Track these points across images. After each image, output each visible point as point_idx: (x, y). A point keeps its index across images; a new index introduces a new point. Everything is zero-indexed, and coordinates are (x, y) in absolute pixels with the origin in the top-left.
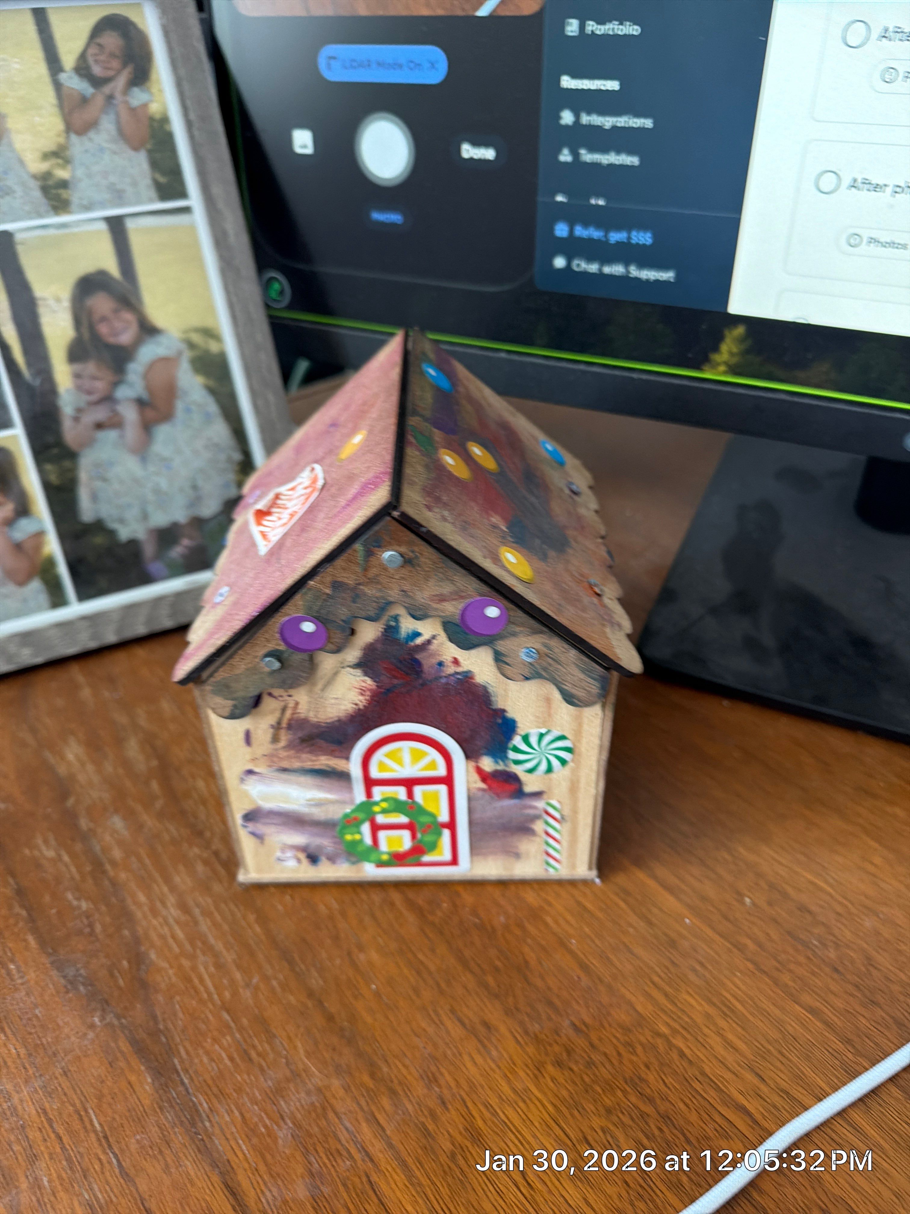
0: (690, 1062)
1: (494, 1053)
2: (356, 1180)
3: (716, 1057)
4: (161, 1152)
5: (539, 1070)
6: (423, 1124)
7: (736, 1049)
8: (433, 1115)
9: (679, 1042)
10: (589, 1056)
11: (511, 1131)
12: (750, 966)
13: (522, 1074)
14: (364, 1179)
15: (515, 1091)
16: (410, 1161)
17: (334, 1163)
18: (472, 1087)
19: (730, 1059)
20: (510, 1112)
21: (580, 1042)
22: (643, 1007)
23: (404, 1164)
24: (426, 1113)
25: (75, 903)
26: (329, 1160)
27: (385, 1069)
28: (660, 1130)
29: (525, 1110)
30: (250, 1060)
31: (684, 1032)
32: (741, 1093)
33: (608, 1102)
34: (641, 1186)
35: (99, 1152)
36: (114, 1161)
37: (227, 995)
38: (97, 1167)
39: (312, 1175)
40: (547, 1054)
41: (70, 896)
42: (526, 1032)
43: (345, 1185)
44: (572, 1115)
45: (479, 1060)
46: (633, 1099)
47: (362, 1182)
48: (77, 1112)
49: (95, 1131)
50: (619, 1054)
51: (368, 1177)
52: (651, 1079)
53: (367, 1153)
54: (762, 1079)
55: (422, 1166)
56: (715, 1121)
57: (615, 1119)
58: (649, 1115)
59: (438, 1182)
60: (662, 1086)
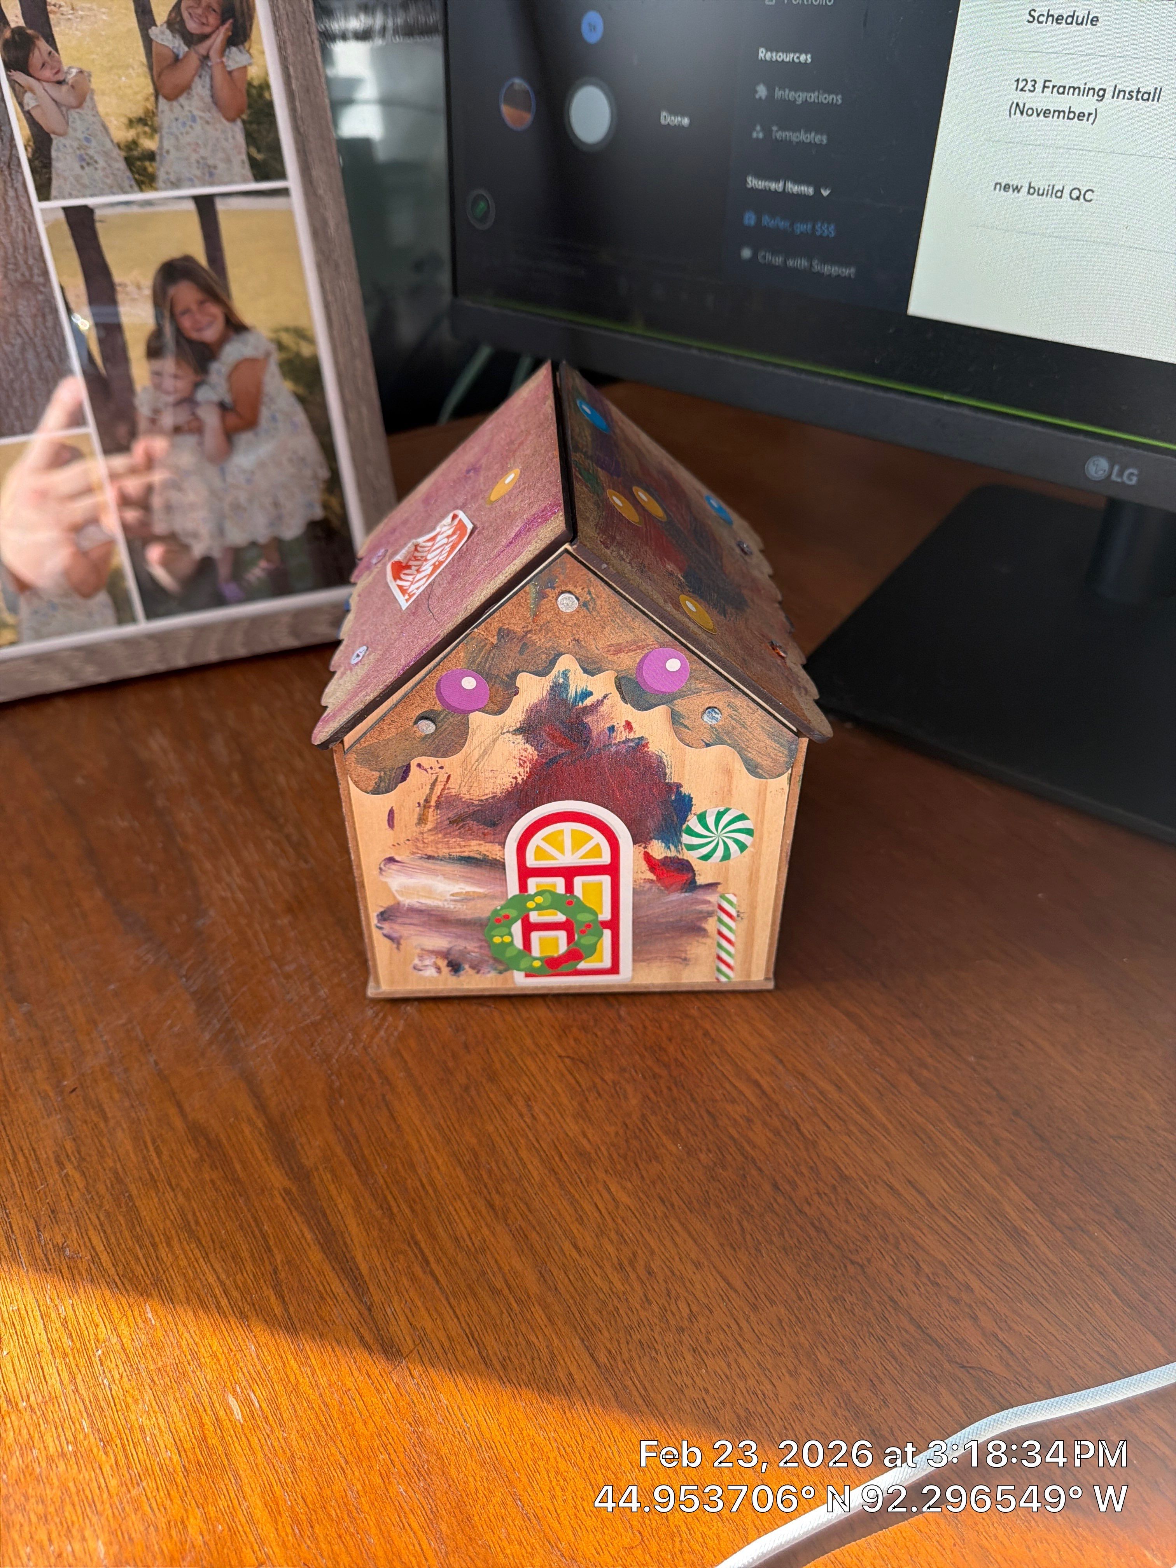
0: (713, 1040)
2: (373, 1097)
3: (740, 1040)
5: (564, 1031)
6: (445, 1063)
7: (761, 1035)
8: (454, 1056)
10: (615, 1026)
11: (528, 1076)
13: (546, 1032)
14: (380, 1096)
15: (537, 1045)
16: (425, 1088)
17: (355, 1084)
18: (497, 1038)
19: (754, 1042)
20: (529, 1061)
23: (419, 1090)
24: (449, 1054)
25: (143, 866)
26: (350, 1080)
28: (670, 1089)
29: (543, 1060)
32: (757, 1070)
33: (624, 1063)
34: (640, 1130)
39: (331, 1089)
43: (361, 1100)
46: (650, 1062)
47: (377, 1098)
50: (645, 1027)
51: (384, 1096)
52: (671, 1049)
53: (387, 1079)
54: (781, 1061)
55: (436, 1092)
56: (725, 1088)
57: (627, 1075)
58: (661, 1077)
59: (448, 1107)
60: (679, 1056)
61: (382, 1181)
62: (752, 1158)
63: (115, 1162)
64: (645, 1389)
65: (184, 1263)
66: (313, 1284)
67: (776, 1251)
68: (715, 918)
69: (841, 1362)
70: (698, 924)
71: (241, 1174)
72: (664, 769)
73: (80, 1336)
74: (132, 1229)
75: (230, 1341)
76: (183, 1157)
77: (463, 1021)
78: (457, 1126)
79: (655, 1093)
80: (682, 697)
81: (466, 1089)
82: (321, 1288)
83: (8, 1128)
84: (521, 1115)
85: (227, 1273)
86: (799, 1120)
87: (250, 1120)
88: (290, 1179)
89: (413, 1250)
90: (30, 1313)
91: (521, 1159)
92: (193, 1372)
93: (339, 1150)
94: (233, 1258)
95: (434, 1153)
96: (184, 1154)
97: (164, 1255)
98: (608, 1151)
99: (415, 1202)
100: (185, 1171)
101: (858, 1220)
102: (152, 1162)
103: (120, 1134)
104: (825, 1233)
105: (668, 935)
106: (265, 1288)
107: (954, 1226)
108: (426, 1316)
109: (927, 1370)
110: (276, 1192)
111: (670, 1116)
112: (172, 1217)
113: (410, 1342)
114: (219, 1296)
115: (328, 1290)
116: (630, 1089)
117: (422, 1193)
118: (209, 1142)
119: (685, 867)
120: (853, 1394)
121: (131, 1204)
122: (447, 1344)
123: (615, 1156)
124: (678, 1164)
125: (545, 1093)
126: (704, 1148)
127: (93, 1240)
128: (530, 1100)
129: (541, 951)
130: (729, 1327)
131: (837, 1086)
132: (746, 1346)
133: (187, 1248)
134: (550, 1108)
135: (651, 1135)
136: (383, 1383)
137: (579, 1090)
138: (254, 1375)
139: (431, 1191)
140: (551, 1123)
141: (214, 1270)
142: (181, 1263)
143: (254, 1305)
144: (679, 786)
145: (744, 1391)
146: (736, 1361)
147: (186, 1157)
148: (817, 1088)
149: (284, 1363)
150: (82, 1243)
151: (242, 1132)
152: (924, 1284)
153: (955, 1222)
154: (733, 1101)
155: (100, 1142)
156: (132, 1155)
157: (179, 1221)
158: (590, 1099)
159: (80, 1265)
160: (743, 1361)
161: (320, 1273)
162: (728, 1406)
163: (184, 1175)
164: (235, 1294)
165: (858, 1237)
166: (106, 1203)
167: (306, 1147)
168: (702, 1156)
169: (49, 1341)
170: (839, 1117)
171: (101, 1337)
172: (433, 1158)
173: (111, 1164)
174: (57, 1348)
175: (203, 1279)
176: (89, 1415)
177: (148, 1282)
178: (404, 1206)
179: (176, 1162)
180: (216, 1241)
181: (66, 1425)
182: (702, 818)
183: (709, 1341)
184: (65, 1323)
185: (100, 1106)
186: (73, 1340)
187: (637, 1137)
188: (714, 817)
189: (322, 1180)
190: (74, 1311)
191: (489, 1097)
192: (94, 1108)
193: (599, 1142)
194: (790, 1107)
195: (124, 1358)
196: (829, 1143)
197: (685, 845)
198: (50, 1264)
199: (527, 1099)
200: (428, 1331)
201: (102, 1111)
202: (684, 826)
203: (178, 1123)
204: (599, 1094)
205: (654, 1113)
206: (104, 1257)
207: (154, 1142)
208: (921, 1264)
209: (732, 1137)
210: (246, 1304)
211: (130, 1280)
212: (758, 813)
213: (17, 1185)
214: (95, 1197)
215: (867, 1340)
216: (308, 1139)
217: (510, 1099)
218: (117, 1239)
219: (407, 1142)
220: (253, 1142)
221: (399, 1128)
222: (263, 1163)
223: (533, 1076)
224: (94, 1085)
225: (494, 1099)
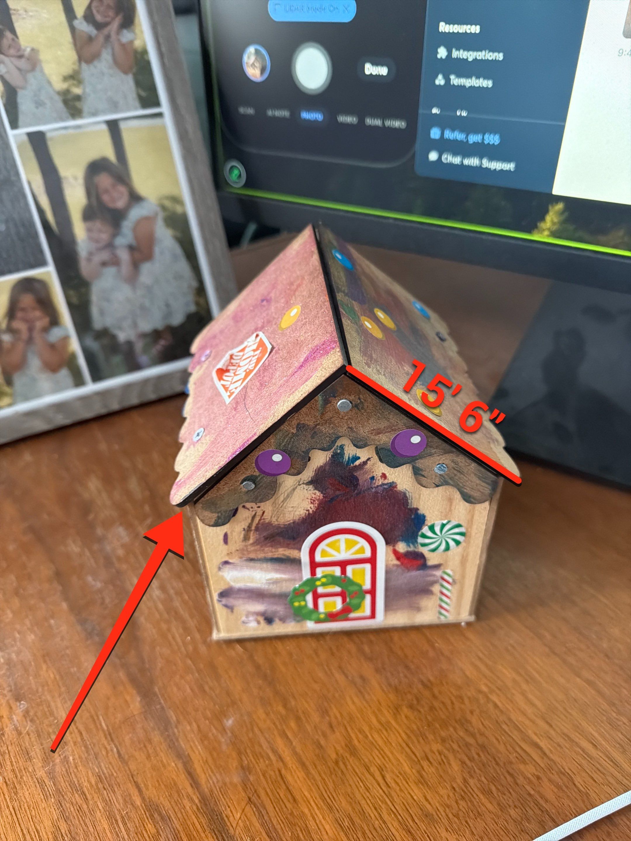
0: (502, 711)
1: (366, 696)
2: (272, 773)
3: (519, 709)
4: (145, 746)
5: (397, 709)
6: (318, 741)
7: (533, 705)
8: (325, 735)
9: (494, 698)
10: (431, 703)
11: (378, 750)
12: (547, 650)
13: (385, 712)
14: (277, 772)
15: (380, 722)
16: (307, 763)
17: (258, 761)
18: (351, 718)
19: (529, 711)
20: (376, 736)
21: (427, 693)
22: (470, 672)
23: (303, 765)
24: (320, 733)
25: (93, 583)
26: (254, 758)
27: (293, 703)
28: (478, 754)
29: (387, 736)
30: (204, 691)
31: (498, 691)
32: (536, 734)
33: (443, 734)
34: (463, 791)
35: (106, 743)
36: (115, 750)
37: (190, 648)
38: (104, 753)
39: (242, 767)
40: (403, 700)
41: (90, 579)
42: (390, 685)
43: (264, 775)
44: (419, 742)
45: (356, 700)
46: (461, 734)
47: (275, 774)
48: (92, 717)
49: (103, 730)
50: (452, 703)
51: (280, 771)
52: (474, 720)
53: (279, 756)
54: (551, 726)
55: (316, 767)
56: (516, 752)
57: (448, 746)
58: (471, 745)
59: (326, 779)
60: (481, 726)
76: (144, 832)
77: (326, 704)
78: (335, 796)
79: (469, 759)
81: (337, 763)
83: (18, 812)
84: (379, 785)
86: (572, 775)
87: (188, 796)
91: (384, 822)
93: (254, 820)
95: (323, 821)
98: (445, 812)
103: (98, 814)
111: (483, 779)
116: (451, 757)
118: (162, 818)
123: (450, 816)
124: (496, 821)
125: (393, 764)
126: (511, 803)
128: (382, 770)
134: (398, 777)
135: (473, 796)
137: (416, 760)
140: (401, 790)
147: (147, 832)
148: (580, 747)
151: (184, 807)
154: (524, 762)
155: (84, 821)
156: (109, 834)
158: (425, 768)
167: (231, 819)
168: (512, 812)
170: (599, 770)
187: (463, 798)
191: (354, 770)
192: (77, 791)
193: (437, 805)
194: (565, 764)
199: (381, 770)
201: (83, 793)
203: (138, 802)
204: (431, 763)
205: (472, 776)
207: (122, 817)
209: (529, 794)
216: (231, 812)
217: (368, 770)
219: (302, 812)
220: (194, 817)
221: (295, 800)
222: (203, 835)
223: (383, 750)
224: (75, 770)
225: (357, 771)
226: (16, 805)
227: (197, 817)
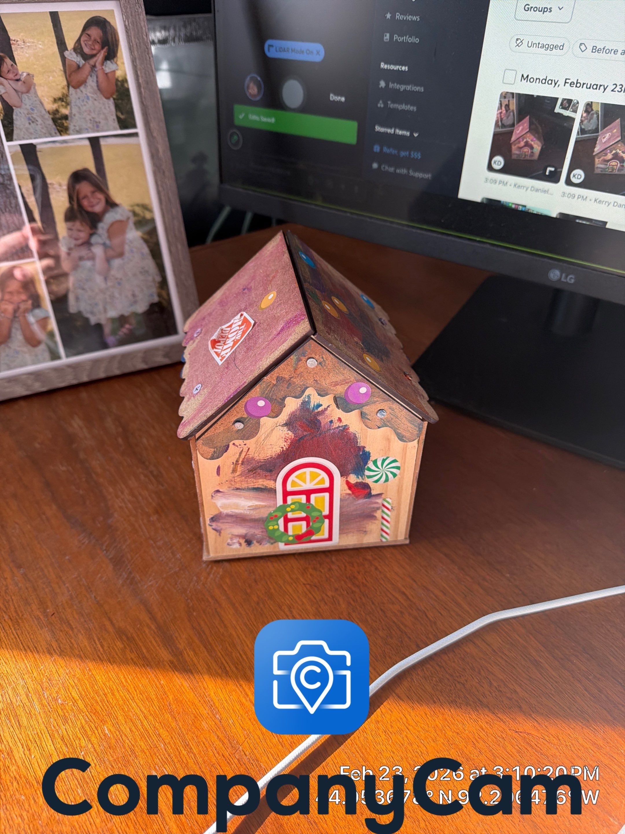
0: (380, 572)
2: (210, 610)
5: (304, 570)
6: (245, 590)
8: (250, 586)
10: (330, 567)
11: (288, 595)
15: (292, 579)
16: (237, 605)
17: (200, 603)
20: (288, 587)
23: (233, 605)
24: (247, 585)
25: (76, 490)
26: (198, 602)
28: (361, 598)
29: (295, 586)
32: (404, 586)
33: (337, 586)
35: (86, 594)
37: (152, 533)
39: (188, 607)
41: (74, 487)
43: (204, 612)
44: (319, 590)
46: (349, 585)
47: (213, 611)
50: (345, 566)
51: (216, 609)
52: (360, 577)
53: (216, 600)
54: (415, 581)
55: (243, 606)
56: (388, 597)
57: (339, 593)
58: (356, 592)
59: (250, 614)
60: (364, 581)
61: (219, 654)
62: (405, 632)
63: (79, 651)
64: (362, 753)
65: (121, 702)
66: (190, 710)
67: (421, 679)
68: (381, 510)
69: (458, 733)
70: (372, 514)
71: (147, 655)
72: (357, 440)
73: (72, 745)
74: (92, 687)
75: (150, 743)
76: (115, 647)
77: (253, 568)
78: (255, 623)
79: (354, 601)
80: (367, 405)
81: (258, 603)
82: (194, 712)
83: (20, 636)
85: (145, 707)
86: (426, 611)
87: (148, 626)
88: (172, 656)
89: (239, 689)
90: (44, 735)
92: (133, 760)
93: (196, 639)
94: (147, 699)
96: (116, 645)
97: (111, 700)
99: (238, 664)
100: (117, 654)
101: (459, 661)
102: (99, 651)
103: (80, 636)
104: (444, 668)
105: (357, 520)
106: (165, 714)
107: (506, 661)
108: (250, 723)
109: (500, 735)
110: (165, 663)
111: (362, 613)
112: (112, 679)
113: (243, 738)
114: (142, 719)
115: (198, 713)
116: (341, 600)
117: (241, 659)
118: (128, 638)
119: (366, 487)
120: (465, 749)
121: (90, 674)
122: (261, 737)
125: (298, 604)
126: (380, 628)
127: (73, 694)
129: (293, 532)
130: (401, 719)
131: (442, 592)
132: (410, 728)
133: (122, 695)
136: (231, 759)
137: (315, 601)
138: (164, 759)
139: (245, 658)
141: (138, 706)
142: (120, 703)
143: (160, 723)
144: (364, 447)
145: (412, 751)
146: (406, 736)
147: (117, 647)
148: (434, 594)
149: (179, 753)
150: (66, 695)
151: (144, 632)
152: (495, 692)
153: (507, 659)
154: (393, 603)
155: (70, 641)
156: (89, 649)
157: (117, 681)
158: (321, 606)
159: (67, 708)
160: (409, 735)
161: (193, 704)
162: (405, 760)
163: (116, 656)
164: (150, 718)
165: (459, 669)
166: (76, 673)
167: (179, 638)
168: (380, 633)
169: (55, 749)
170: (446, 608)
171: (83, 744)
172: (244, 641)
173: (78, 653)
174: (60, 752)
175: (133, 711)
176: (81, 787)
177: (104, 714)
178: (232, 666)
179: (112, 650)
180: (137, 691)
181: (70, 793)
182: (375, 462)
183: (392, 726)
184: (63, 739)
185: (68, 622)
186: (68, 748)
188: (381, 462)
189: (189, 655)
190: (67, 732)
191: (270, 608)
192: (65, 623)
194: (421, 605)
195: (96, 755)
196: (442, 622)
197: (367, 476)
198: (51, 708)
199: (290, 608)
200: (251, 731)
201: (70, 624)
202: (366, 467)
203: (111, 629)
204: (326, 603)
205: (354, 611)
206: (79, 702)
207: (99, 639)
208: (492, 681)
209: (394, 622)
210: (157, 723)
211: (94, 714)
212: (402, 459)
213: (29, 667)
214: (71, 671)
215: (469, 722)
216: (179, 634)
217: (280, 608)
218: (85, 693)
219: (231, 633)
220: (151, 637)
221: (225, 626)
222: (157, 648)
223: (292, 595)
224: (63, 611)
225: (272, 608)
226: (18, 632)
227: (154, 638)
